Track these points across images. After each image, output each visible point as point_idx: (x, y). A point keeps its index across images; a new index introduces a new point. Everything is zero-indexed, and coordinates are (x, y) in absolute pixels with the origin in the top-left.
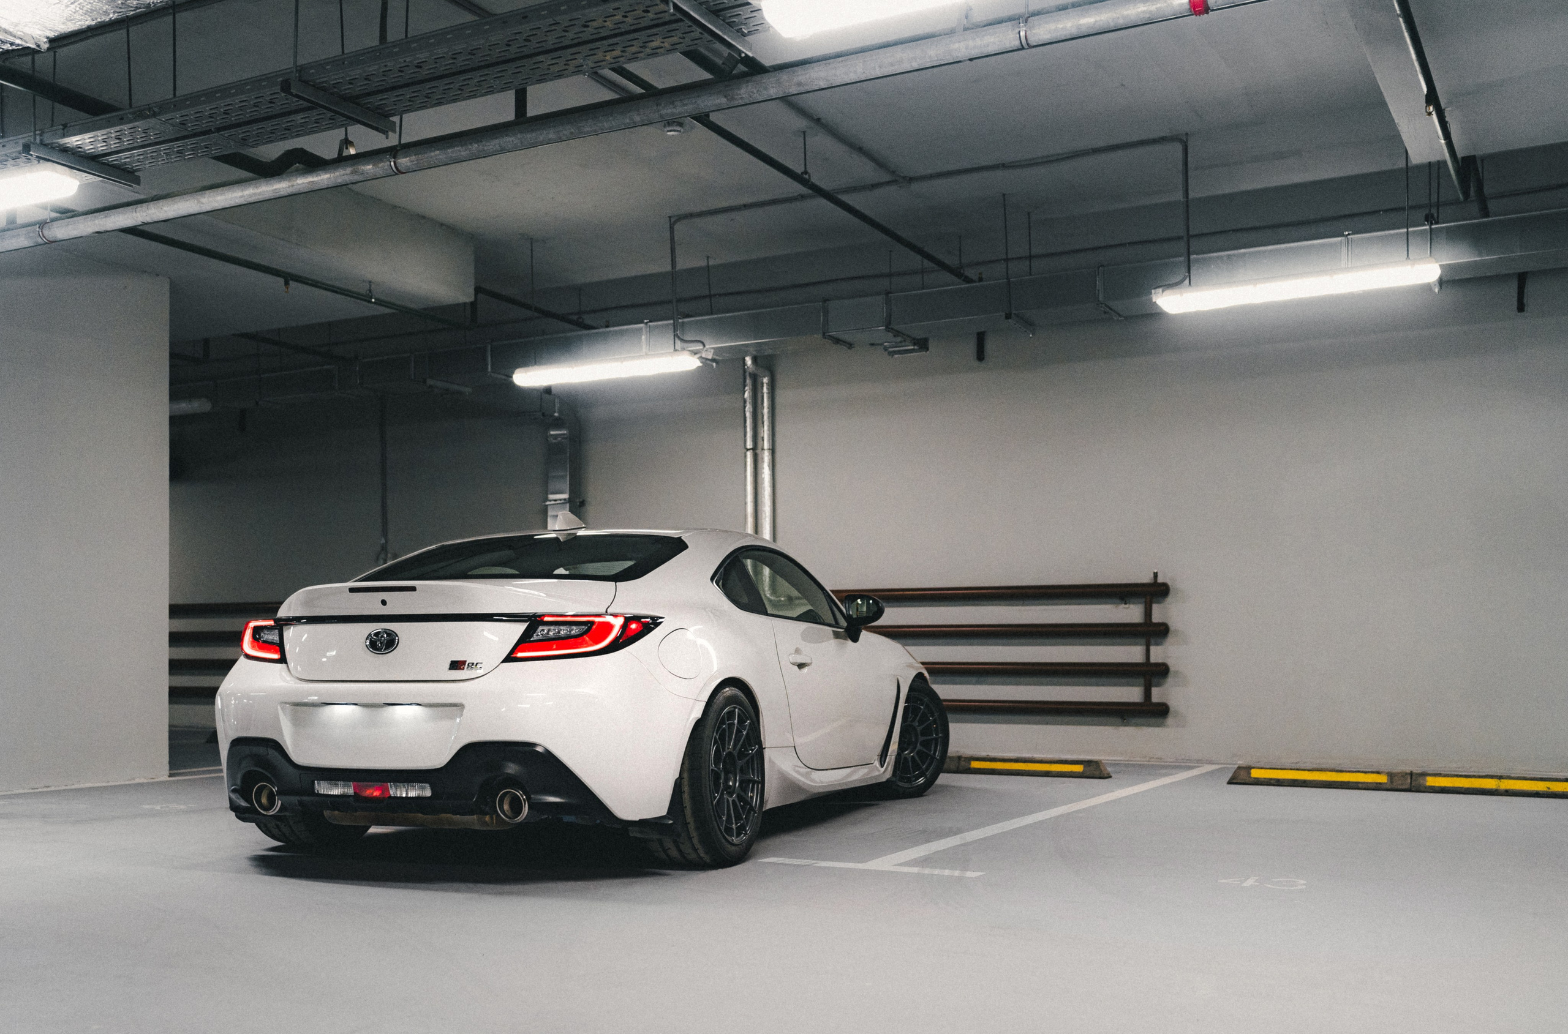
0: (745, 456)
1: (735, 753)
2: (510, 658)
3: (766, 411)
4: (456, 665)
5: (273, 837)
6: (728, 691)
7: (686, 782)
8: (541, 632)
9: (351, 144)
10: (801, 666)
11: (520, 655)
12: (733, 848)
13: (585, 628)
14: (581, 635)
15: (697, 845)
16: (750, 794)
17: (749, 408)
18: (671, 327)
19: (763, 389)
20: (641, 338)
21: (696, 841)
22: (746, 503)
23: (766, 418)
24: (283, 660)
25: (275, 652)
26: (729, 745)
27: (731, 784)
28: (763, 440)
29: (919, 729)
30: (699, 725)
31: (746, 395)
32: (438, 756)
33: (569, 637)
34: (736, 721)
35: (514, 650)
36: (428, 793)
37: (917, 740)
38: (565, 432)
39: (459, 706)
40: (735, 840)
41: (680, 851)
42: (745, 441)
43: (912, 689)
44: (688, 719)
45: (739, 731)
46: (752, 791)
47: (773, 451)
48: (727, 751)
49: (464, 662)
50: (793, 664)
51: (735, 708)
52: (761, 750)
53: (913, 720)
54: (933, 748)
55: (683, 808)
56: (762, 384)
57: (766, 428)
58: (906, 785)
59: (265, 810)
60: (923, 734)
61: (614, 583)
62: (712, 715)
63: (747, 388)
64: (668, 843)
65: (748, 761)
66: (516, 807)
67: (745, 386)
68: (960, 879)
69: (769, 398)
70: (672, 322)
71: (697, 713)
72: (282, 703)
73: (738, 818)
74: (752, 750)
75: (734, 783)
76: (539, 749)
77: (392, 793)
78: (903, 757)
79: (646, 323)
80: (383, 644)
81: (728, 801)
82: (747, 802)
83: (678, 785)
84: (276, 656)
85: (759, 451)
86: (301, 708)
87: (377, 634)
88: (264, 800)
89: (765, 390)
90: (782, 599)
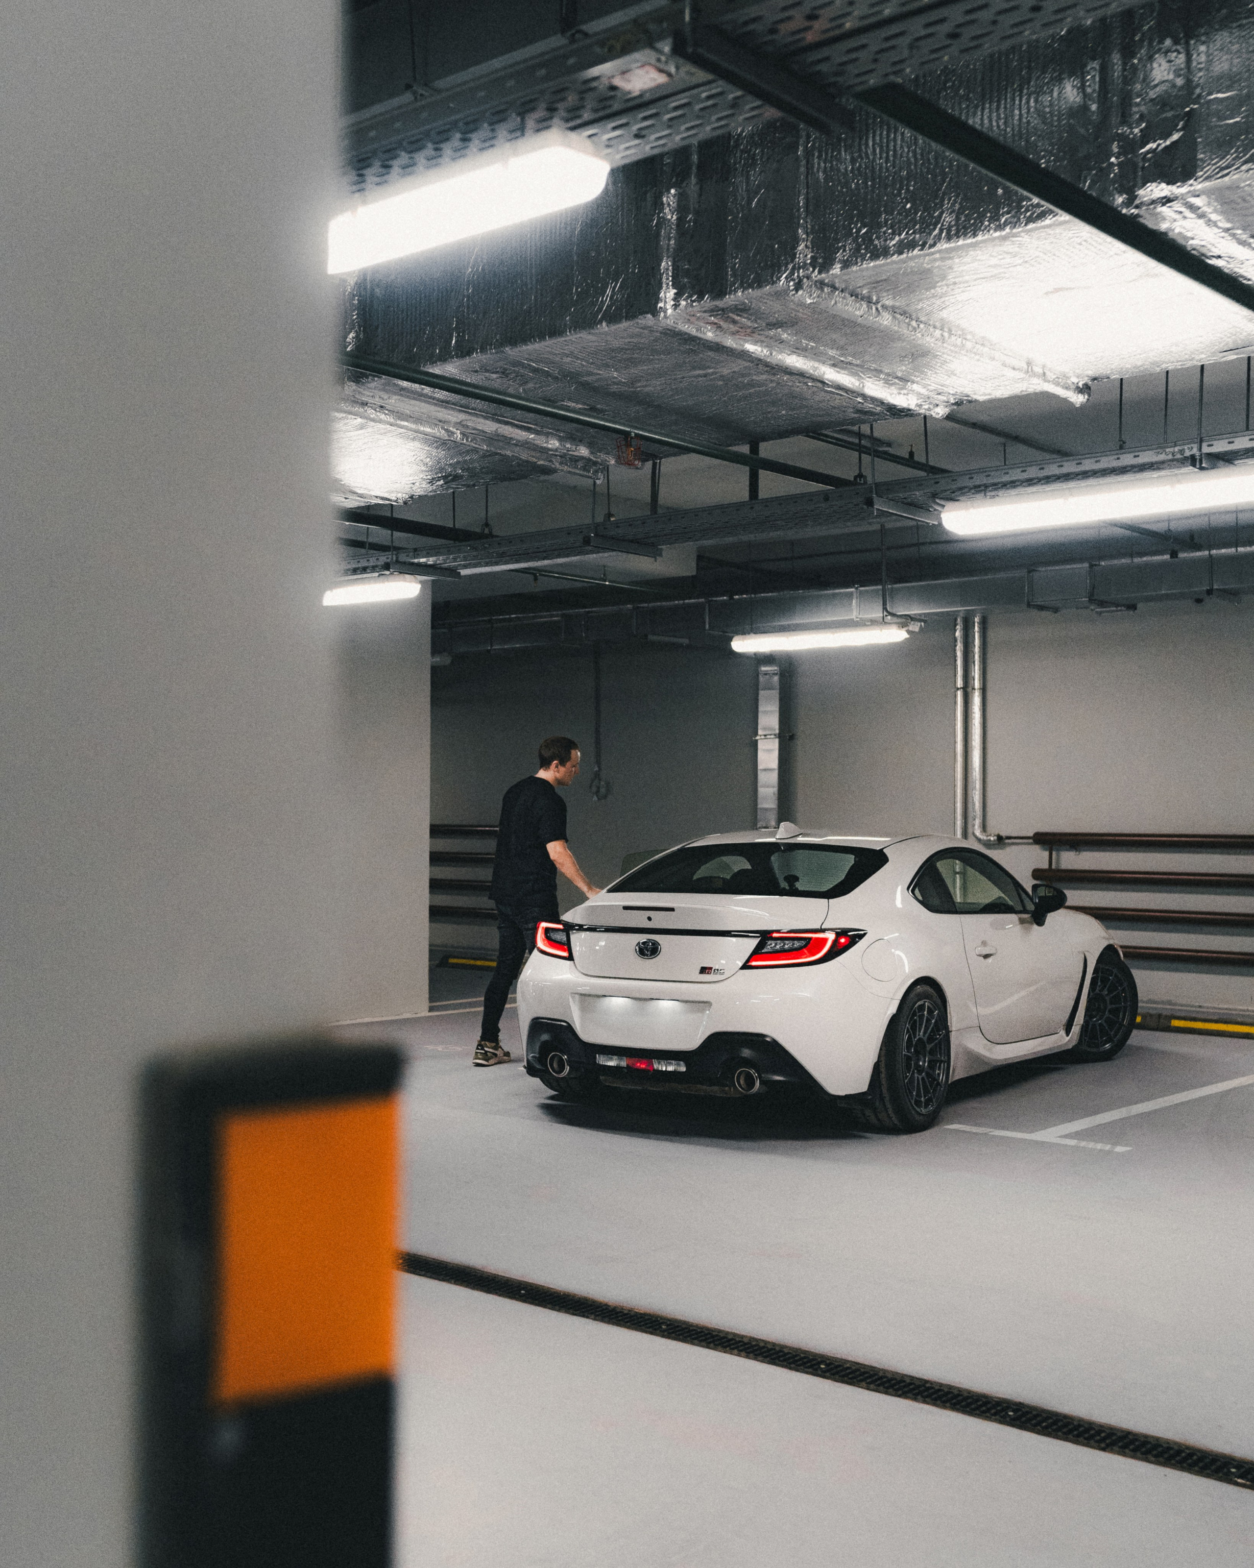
0: (956, 696)
1: (925, 1039)
2: (746, 966)
3: (977, 650)
4: (704, 970)
5: (552, 1088)
6: (919, 989)
7: (883, 1065)
8: (771, 946)
9: (613, 515)
10: (986, 956)
11: (754, 963)
12: (921, 1118)
13: (804, 943)
14: (801, 948)
15: (892, 1115)
16: (937, 1072)
17: (959, 647)
18: (881, 592)
19: (974, 628)
20: (851, 604)
21: (890, 1111)
22: (955, 742)
23: (977, 657)
24: (570, 958)
25: (564, 950)
26: (920, 1031)
27: (921, 1063)
28: (974, 680)
29: (1107, 998)
30: (894, 1021)
31: (958, 634)
32: (692, 1041)
33: (791, 950)
34: (926, 1013)
35: (748, 961)
36: (683, 1069)
37: (1106, 1008)
38: (776, 668)
39: (707, 1004)
40: (924, 1111)
41: (879, 1120)
42: (955, 682)
43: (1100, 960)
44: (885, 1014)
45: (928, 1020)
46: (939, 1069)
47: (984, 690)
48: (917, 1037)
49: (711, 968)
50: (980, 956)
51: (925, 1002)
52: (948, 1032)
53: (1103, 989)
54: (1121, 1016)
55: (880, 1085)
56: (974, 623)
57: (977, 667)
58: (1095, 1050)
59: (556, 1073)
60: (1111, 1003)
61: (827, 900)
62: (906, 1011)
63: (958, 627)
64: (868, 1112)
65: (936, 1045)
66: (750, 1082)
67: (956, 625)
68: (1109, 1152)
69: (980, 636)
70: (880, 587)
71: (893, 1009)
72: (572, 993)
73: (926, 1092)
74: (940, 1035)
75: (924, 1063)
76: (768, 1039)
77: (655, 1066)
78: (1091, 1023)
79: (857, 588)
80: (649, 951)
81: (918, 1078)
82: (933, 1079)
83: (876, 1067)
84: (565, 954)
85: (970, 689)
86: (588, 998)
87: (644, 943)
88: (555, 1065)
89: (976, 629)
90: (992, 839)
